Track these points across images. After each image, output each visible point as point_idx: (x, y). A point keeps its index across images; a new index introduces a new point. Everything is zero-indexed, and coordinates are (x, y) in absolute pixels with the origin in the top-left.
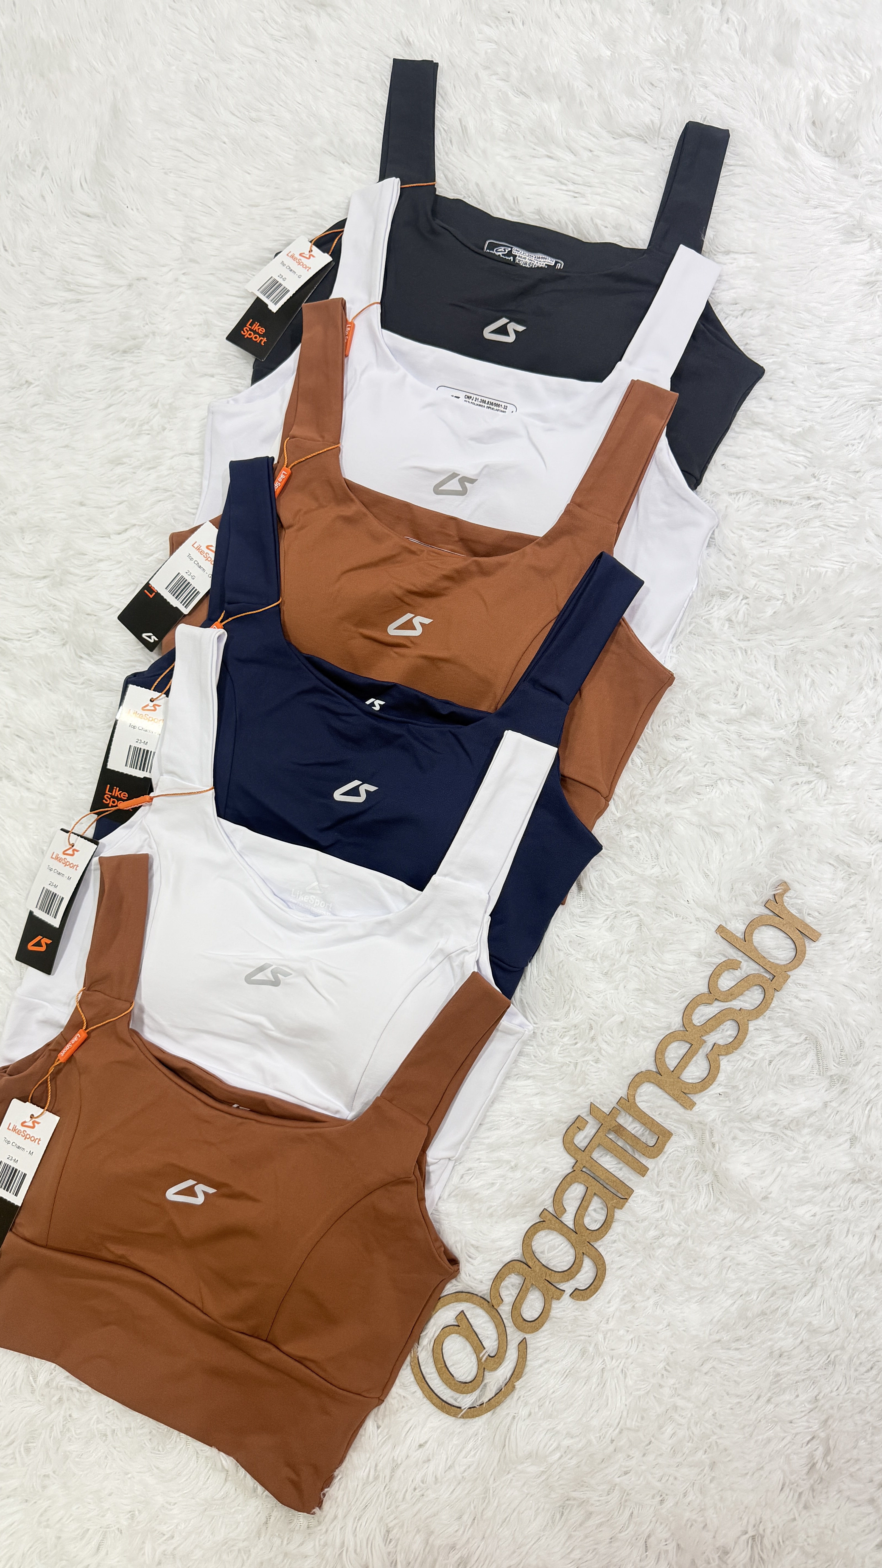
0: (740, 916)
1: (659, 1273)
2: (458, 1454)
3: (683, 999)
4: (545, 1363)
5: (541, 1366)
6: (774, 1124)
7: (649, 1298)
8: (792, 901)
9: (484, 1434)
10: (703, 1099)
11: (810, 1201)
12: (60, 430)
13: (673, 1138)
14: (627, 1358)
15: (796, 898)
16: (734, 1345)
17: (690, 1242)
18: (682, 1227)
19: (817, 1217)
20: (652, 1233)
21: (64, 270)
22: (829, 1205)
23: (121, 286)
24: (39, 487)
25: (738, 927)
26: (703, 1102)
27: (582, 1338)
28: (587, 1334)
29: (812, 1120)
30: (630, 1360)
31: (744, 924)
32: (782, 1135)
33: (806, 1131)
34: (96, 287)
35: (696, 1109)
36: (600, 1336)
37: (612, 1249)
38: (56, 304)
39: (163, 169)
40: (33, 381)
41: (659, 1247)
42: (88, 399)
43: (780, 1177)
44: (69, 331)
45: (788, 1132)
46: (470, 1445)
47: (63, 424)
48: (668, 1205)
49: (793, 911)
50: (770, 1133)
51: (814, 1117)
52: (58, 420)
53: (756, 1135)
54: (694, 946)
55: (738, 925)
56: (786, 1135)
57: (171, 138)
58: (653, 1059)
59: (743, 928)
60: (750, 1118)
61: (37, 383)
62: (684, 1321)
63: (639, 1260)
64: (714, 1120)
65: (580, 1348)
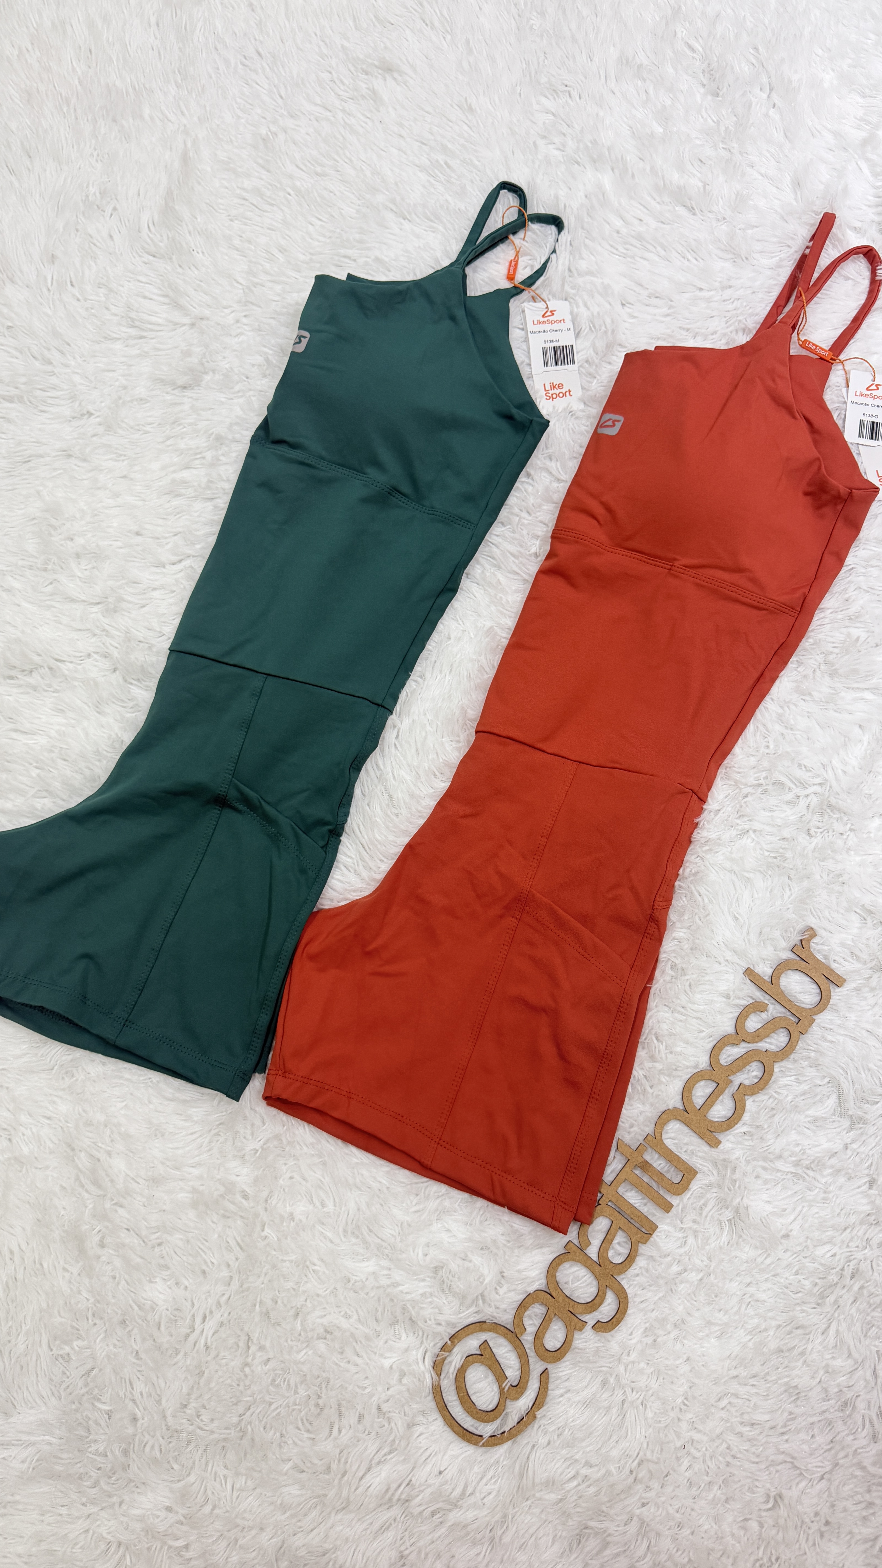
0: (768, 960)
1: (681, 1308)
2: (479, 1482)
3: (711, 1039)
4: (566, 1392)
5: (562, 1396)
6: (797, 1164)
7: (669, 1333)
8: (818, 947)
9: (504, 1463)
10: (728, 1137)
11: (830, 1241)
12: (119, 461)
13: (698, 1176)
14: (647, 1391)
15: (822, 944)
16: (752, 1381)
17: (712, 1277)
18: (705, 1263)
19: (837, 1257)
20: (675, 1269)
21: (129, 308)
22: (848, 1246)
23: (184, 325)
24: (96, 515)
25: (765, 970)
26: (728, 1140)
27: (603, 1369)
28: (608, 1365)
29: (833, 1161)
30: (651, 1392)
31: (771, 968)
32: (804, 1175)
33: (828, 1171)
34: (159, 325)
35: (721, 1146)
36: (622, 1369)
37: (635, 1282)
38: (119, 339)
39: (229, 216)
40: (93, 412)
41: (681, 1282)
42: (146, 432)
43: (800, 1217)
44: (131, 366)
45: (811, 1173)
46: (491, 1473)
47: (121, 455)
48: (691, 1240)
49: (820, 957)
50: (792, 1173)
51: (835, 1158)
52: (118, 452)
53: (779, 1174)
54: (723, 987)
55: (766, 969)
56: (807, 1175)
57: (238, 187)
58: (681, 1096)
59: (769, 971)
60: (773, 1157)
61: (98, 414)
62: (704, 1355)
63: (661, 1295)
64: (738, 1159)
65: (601, 1379)
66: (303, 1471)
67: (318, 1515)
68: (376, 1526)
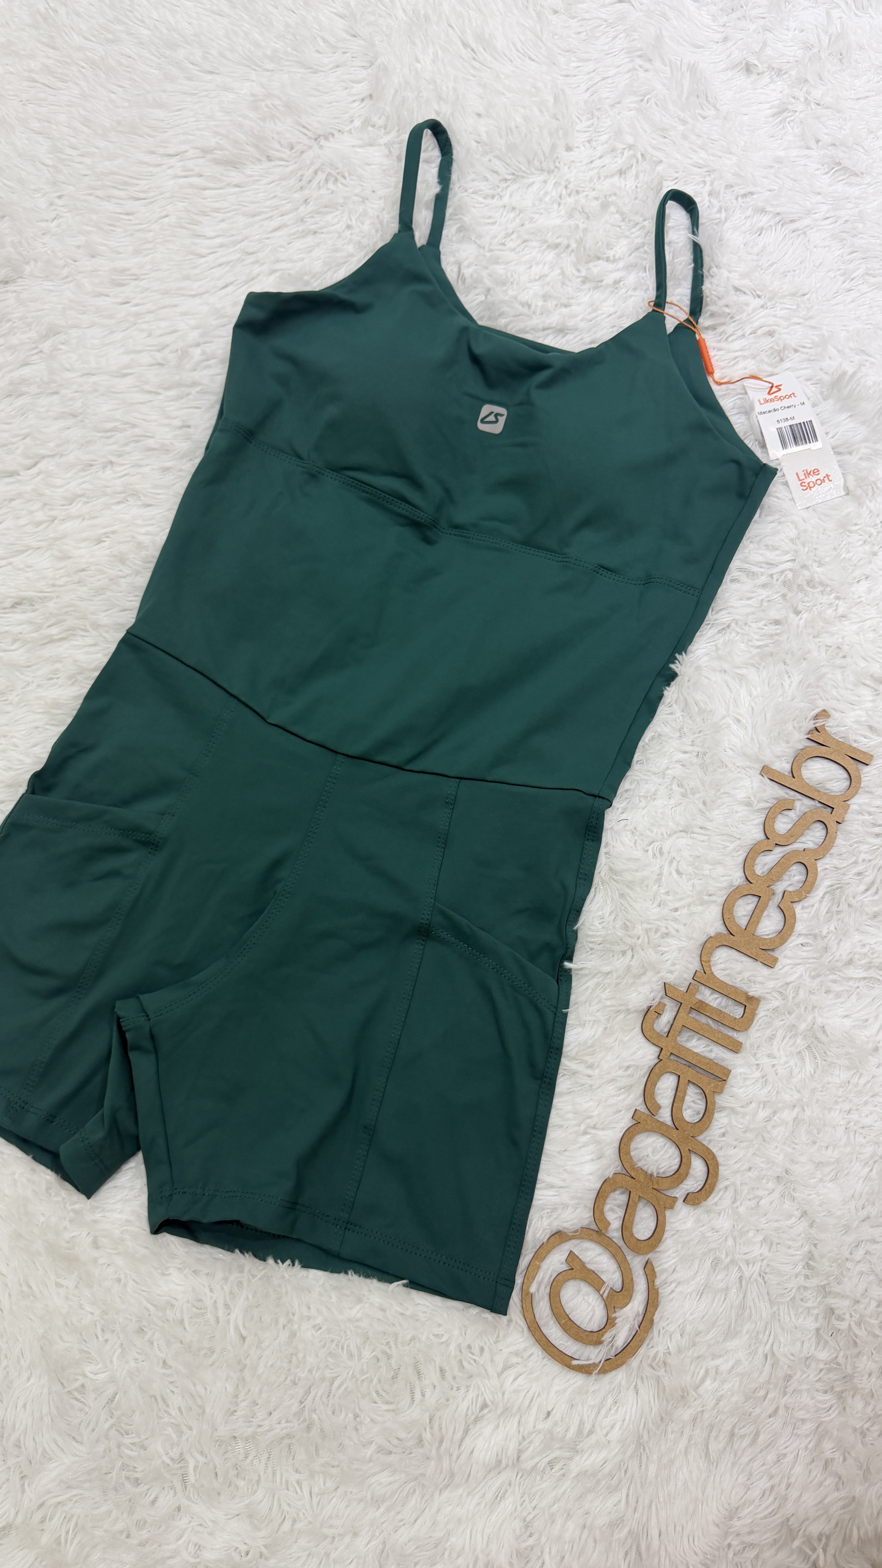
0: (782, 753)
1: (781, 1157)
2: (597, 1416)
3: (740, 852)
4: (677, 1285)
6: (868, 967)
8: (835, 730)
10: (785, 953)
13: (761, 1004)
15: (837, 726)
20: (762, 1114)
25: (783, 764)
26: (785, 956)
31: (789, 760)
35: (780, 964)
49: (839, 738)
50: (865, 978)
54: (741, 795)
58: (722, 922)
59: (788, 767)
60: (841, 965)
62: (822, 1204)
66: (390, 1453)
67: (419, 1500)
68: (490, 1496)
